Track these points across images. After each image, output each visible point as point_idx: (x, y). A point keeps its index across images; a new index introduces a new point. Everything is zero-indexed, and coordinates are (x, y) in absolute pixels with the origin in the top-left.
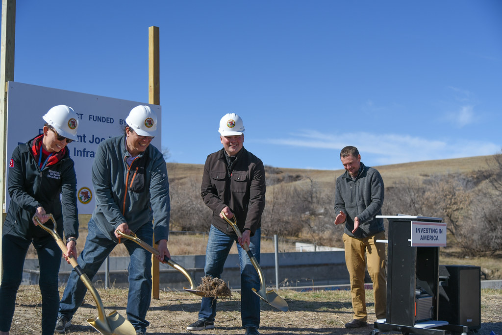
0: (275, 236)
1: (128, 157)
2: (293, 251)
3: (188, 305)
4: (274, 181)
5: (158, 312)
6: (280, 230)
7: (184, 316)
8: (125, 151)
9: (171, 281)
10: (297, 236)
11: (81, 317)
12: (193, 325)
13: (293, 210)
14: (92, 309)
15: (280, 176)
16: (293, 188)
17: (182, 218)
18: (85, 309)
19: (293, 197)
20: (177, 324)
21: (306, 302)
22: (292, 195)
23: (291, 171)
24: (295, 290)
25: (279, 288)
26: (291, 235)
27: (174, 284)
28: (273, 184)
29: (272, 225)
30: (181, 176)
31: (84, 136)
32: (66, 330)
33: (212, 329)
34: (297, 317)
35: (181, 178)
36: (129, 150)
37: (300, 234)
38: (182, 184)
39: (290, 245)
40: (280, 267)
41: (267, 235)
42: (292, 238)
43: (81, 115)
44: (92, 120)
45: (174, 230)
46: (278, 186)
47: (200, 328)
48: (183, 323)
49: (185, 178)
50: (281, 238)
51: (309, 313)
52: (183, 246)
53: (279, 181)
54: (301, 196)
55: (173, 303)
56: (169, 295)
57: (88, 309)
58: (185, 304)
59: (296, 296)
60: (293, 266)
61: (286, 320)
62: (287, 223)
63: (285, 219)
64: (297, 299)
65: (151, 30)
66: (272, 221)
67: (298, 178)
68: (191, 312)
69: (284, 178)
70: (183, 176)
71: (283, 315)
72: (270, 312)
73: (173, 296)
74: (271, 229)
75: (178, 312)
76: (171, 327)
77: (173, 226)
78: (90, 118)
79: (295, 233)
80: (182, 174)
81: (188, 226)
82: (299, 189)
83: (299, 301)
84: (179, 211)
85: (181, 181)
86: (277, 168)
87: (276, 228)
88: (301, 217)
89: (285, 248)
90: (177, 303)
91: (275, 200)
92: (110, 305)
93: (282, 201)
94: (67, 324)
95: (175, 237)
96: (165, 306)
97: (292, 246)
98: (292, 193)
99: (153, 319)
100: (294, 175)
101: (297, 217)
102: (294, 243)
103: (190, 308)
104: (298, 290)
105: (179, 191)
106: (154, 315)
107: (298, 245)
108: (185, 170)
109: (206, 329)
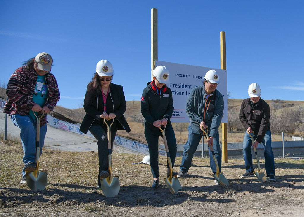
0: (283, 133)
1: (206, 95)
2: (291, 140)
3: (241, 165)
4: (281, 107)
5: (227, 168)
6: (285, 130)
7: (240, 170)
8: (205, 93)
9: (232, 155)
10: (293, 133)
11: (191, 171)
12: (244, 175)
13: (291, 120)
14: (197, 167)
15: (284, 104)
16: (290, 110)
17: (237, 125)
18: (193, 167)
19: (291, 115)
20: (236, 174)
21: (298, 164)
22: (290, 113)
23: (290, 102)
24: (292, 158)
25: (285, 158)
26: (290, 132)
27: (234, 156)
28: (281, 108)
29: (280, 128)
30: (236, 105)
31: (191, 86)
32: (185, 177)
33: (253, 177)
34: (294, 171)
35: (237, 106)
36: (206, 92)
37: (294, 132)
38: (237, 109)
39: (289, 137)
40: (285, 148)
41: (278, 133)
42: (290, 134)
43: (189, 75)
44: (194, 78)
45: (234, 131)
46: (283, 109)
47: (247, 176)
48: (239, 174)
49: (238, 106)
50: (285, 134)
51: (300, 170)
52: (238, 138)
53: (284, 107)
54: (295, 114)
55: (234, 164)
56: (233, 161)
57: (195, 167)
58: (240, 165)
59: (293, 162)
60: (291, 148)
61: (289, 173)
62: (288, 127)
63: (287, 125)
64: (294, 163)
65: (221, 33)
66: (280, 126)
67: (293, 105)
68: (243, 169)
69: (286, 105)
70: (237, 105)
71: (286, 170)
72: (281, 169)
73: (234, 161)
74: (280, 130)
75: (237, 169)
76: (234, 175)
77: (233, 129)
78: (193, 77)
79: (292, 132)
80: (237, 104)
81: (240, 128)
82: (294, 111)
83: (294, 164)
84: (236, 122)
85: (236, 107)
86: (283, 101)
87: (282, 129)
88: (295, 124)
89: (287, 139)
90: (236, 164)
91: (282, 116)
92: (205, 165)
93: (285, 116)
94: (185, 174)
95: (234, 134)
96: (230, 166)
97: (290, 138)
98: (290, 112)
99: (225, 172)
100: (291, 104)
101: (293, 124)
102: (291, 137)
103: (242, 167)
104: (294, 159)
105: (236, 112)
106: (226, 170)
107: (293, 137)
108: (238, 102)
109: (250, 177)
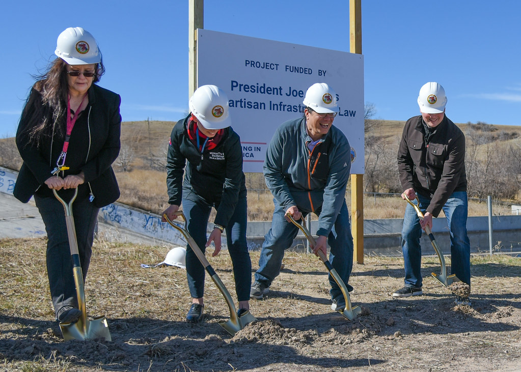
0: (489, 197)
2: (509, 214)
3: (395, 270)
4: (488, 139)
5: (362, 277)
6: (495, 192)
7: (390, 281)
9: (377, 247)
10: (513, 198)
11: (279, 282)
12: (400, 292)
13: (508, 170)
14: (292, 274)
15: (495, 134)
16: (508, 147)
17: (388, 179)
18: (284, 274)
19: (509, 157)
20: (382, 290)
22: (508, 154)
23: (507, 128)
24: (510, 255)
25: (493, 252)
26: (507, 197)
27: (382, 249)
28: (487, 142)
29: (485, 187)
30: (387, 134)
31: (281, 89)
32: (264, 296)
33: (420, 295)
34: (511, 283)
35: (388, 136)
36: (309, 134)
37: (516, 196)
38: (388, 143)
39: (505, 208)
40: (494, 231)
41: (481, 197)
42: (508, 200)
43: (277, 65)
44: (288, 70)
45: (381, 192)
46: (492, 144)
47: (407, 295)
48: (388, 289)
49: (392, 136)
50: (496, 200)
52: (390, 209)
53: (493, 139)
54: (517, 156)
55: (379, 268)
56: (376, 260)
57: (287, 274)
58: (391, 270)
59: (510, 261)
60: (508, 231)
61: (500, 287)
62: (502, 184)
63: (500, 180)
64: (512, 265)
66: (486, 182)
67: (514, 135)
68: (397, 278)
69: (499, 136)
70: (390, 134)
71: (495, 281)
72: (482, 278)
73: (379, 261)
74: (484, 190)
75: (384, 278)
76: (376, 293)
77: (380, 187)
78: (286, 68)
79: (510, 196)
80: (388, 132)
81: (396, 187)
82: (515, 148)
83: (514, 266)
84: (386, 171)
85: (387, 139)
86: (492, 125)
87: (490, 190)
88: (517, 178)
89: (499, 211)
90: (383, 268)
91: (489, 159)
92: (311, 270)
93: (497, 161)
94: (266, 290)
95: (381, 199)
96: (369, 272)
97: (507, 209)
98: (508, 152)
99: (357, 285)
100: (510, 132)
101: (514, 178)
102: (510, 206)
103: (395, 274)
104: (513, 255)
105: (386, 150)
106: (358, 280)
107: (514, 207)
108: (392, 128)
109: (413, 296)
